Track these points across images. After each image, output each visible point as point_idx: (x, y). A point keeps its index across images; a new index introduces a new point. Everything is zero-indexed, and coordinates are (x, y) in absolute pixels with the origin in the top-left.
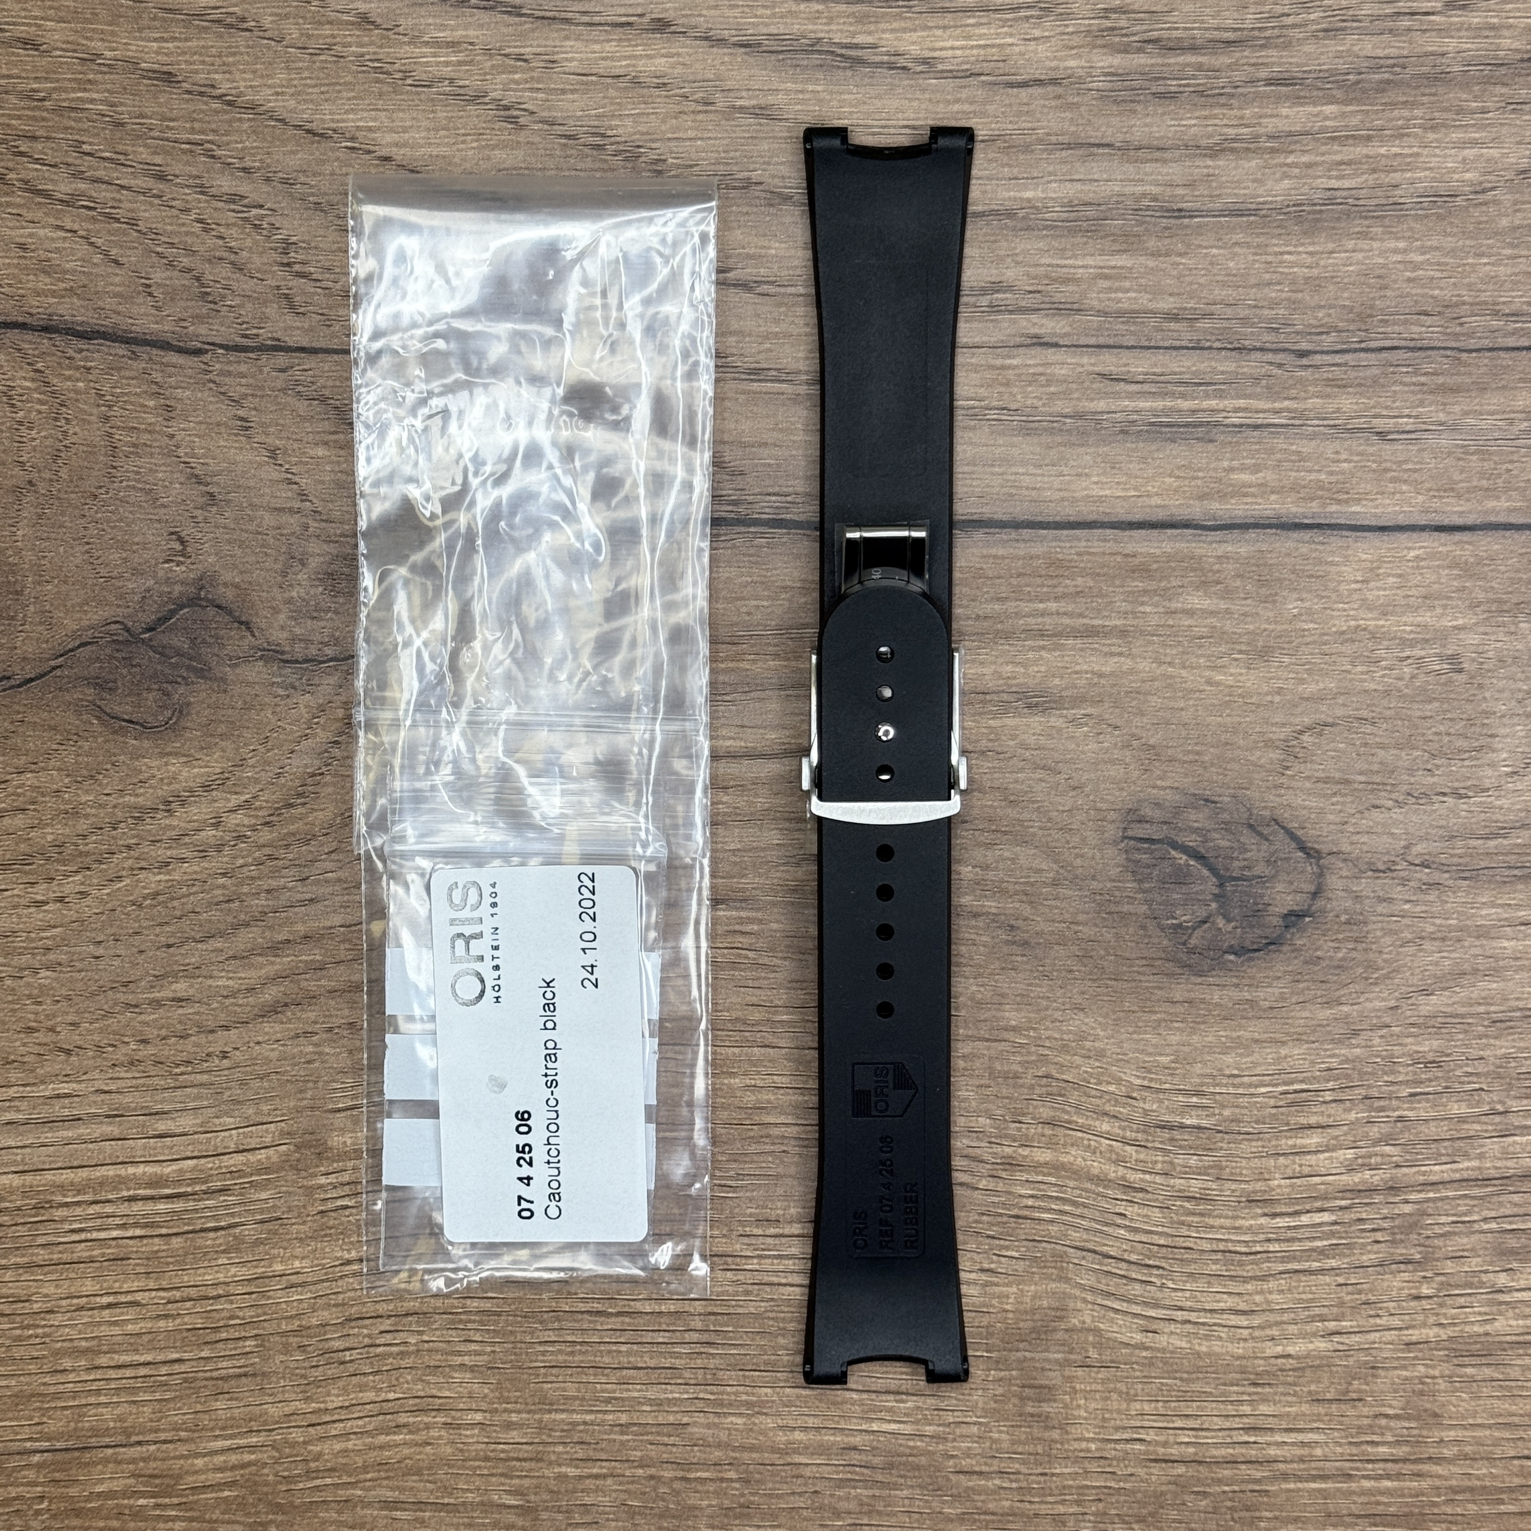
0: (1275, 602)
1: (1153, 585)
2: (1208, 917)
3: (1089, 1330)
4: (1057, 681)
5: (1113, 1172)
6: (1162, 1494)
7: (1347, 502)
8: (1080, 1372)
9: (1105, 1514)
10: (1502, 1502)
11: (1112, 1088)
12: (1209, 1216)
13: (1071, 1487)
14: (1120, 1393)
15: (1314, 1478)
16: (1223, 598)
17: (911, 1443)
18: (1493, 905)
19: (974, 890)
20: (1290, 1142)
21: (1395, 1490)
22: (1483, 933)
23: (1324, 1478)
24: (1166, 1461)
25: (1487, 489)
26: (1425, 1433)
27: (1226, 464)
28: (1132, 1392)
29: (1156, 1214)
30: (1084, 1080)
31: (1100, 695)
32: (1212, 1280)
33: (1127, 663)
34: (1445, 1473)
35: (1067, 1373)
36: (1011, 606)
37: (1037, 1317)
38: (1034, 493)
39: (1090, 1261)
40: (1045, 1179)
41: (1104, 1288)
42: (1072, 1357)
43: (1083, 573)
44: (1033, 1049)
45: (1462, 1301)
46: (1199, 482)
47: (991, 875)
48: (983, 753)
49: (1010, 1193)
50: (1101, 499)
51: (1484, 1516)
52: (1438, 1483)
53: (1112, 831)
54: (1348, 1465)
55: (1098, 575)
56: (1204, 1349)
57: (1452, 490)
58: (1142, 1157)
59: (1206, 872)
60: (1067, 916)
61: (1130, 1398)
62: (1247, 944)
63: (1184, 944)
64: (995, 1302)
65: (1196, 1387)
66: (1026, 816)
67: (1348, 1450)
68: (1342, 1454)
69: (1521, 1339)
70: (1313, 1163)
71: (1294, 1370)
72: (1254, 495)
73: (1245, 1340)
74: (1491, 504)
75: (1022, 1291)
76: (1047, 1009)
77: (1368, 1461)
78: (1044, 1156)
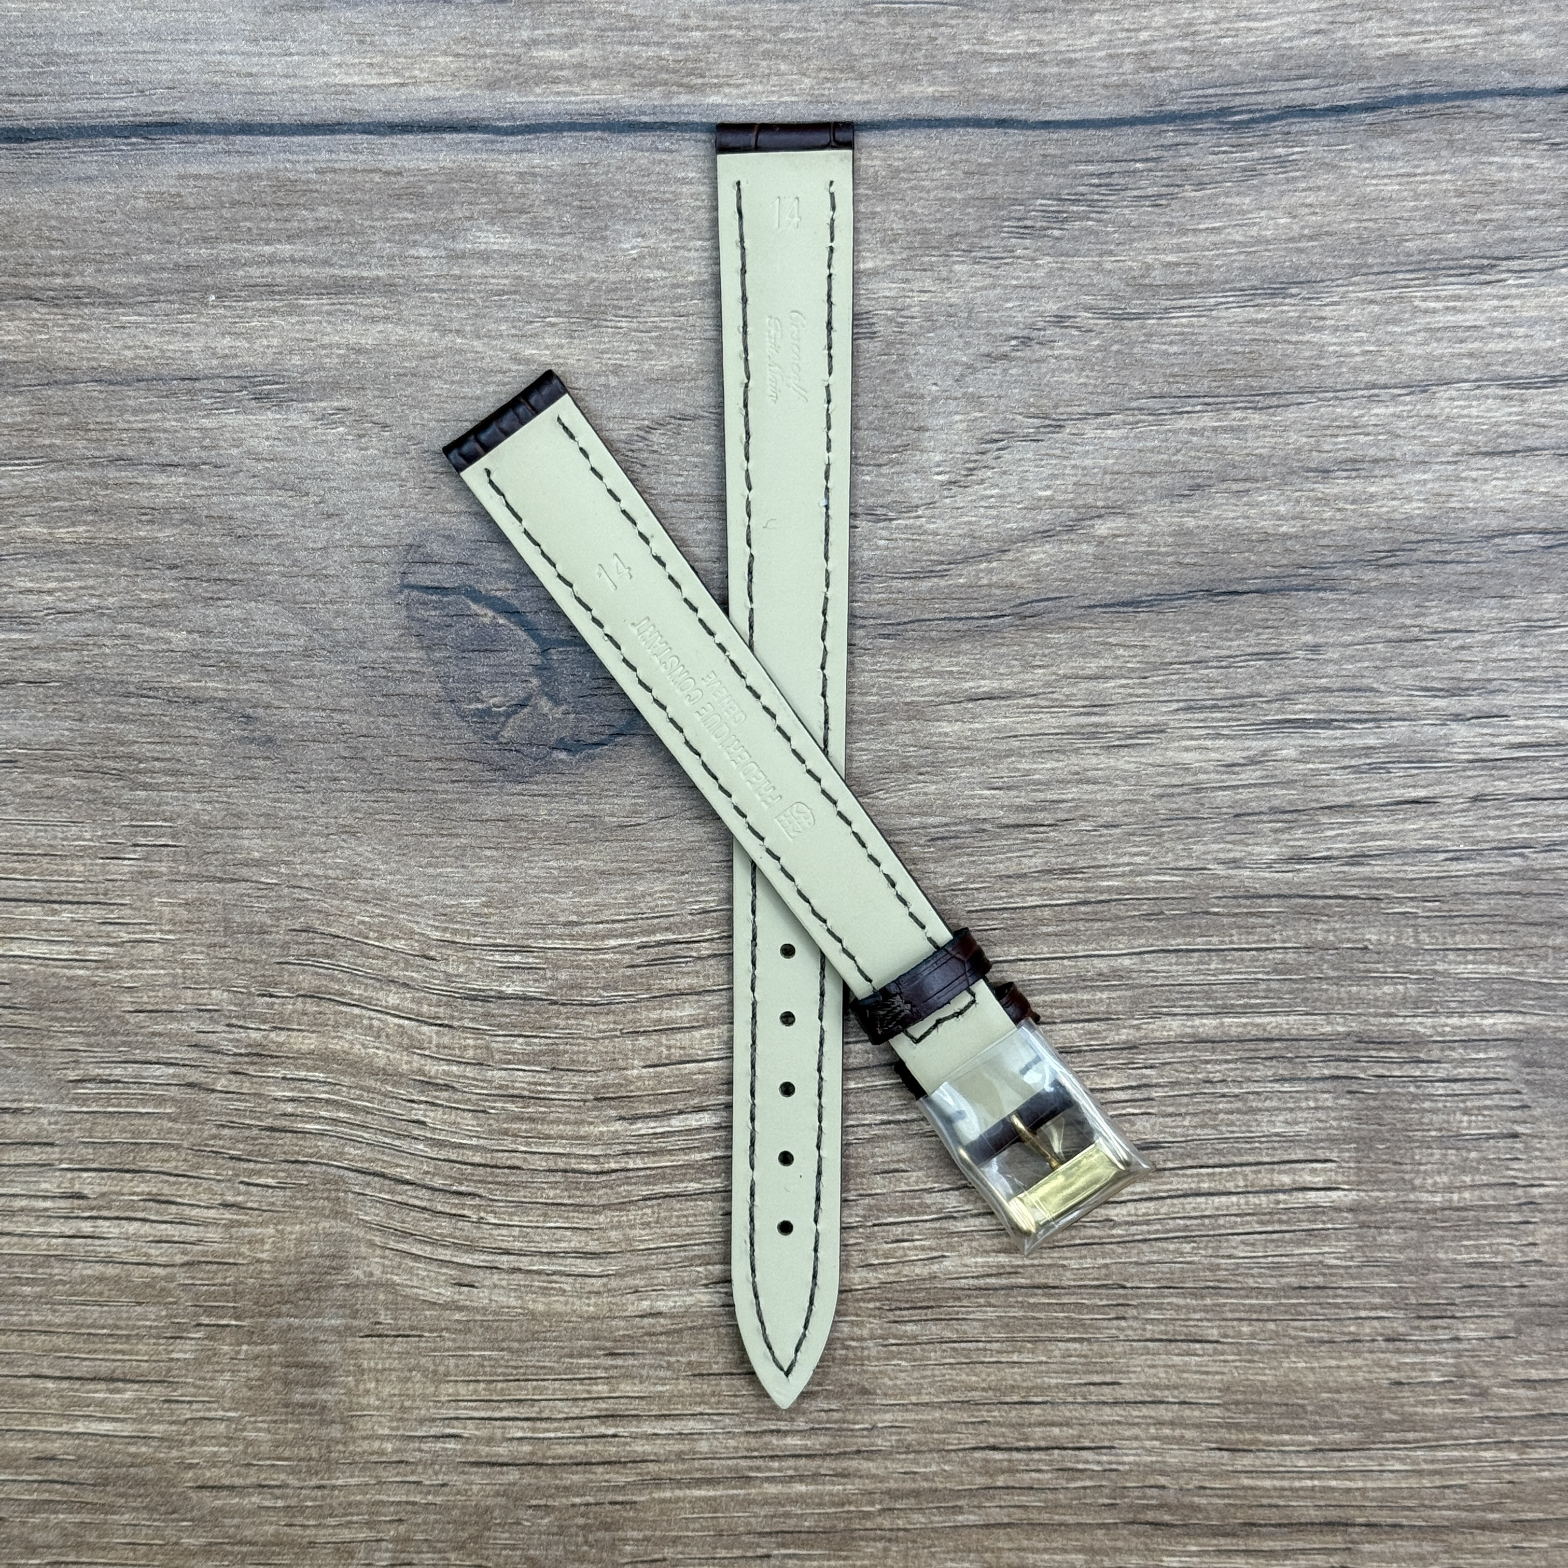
0: (604, 238)
1: (428, 216)
2: (529, 698)
3: (378, 1285)
4: (296, 360)
5: (405, 1062)
6: (487, 1509)
7: (701, 89)
8: (368, 1344)
9: (407, 1540)
10: (959, 1510)
11: (400, 945)
12: (543, 1120)
13: (360, 1503)
14: (424, 1371)
15: (698, 1483)
16: (531, 235)
17: (133, 1449)
18: (928, 673)
19: (191, 667)
20: (654, 1015)
21: (811, 1496)
22: (914, 712)
23: (711, 1482)
24: (493, 1464)
25: (902, 67)
26: (850, 1416)
27: (525, 35)
28: (442, 1369)
29: (468, 1122)
30: (360, 934)
31: (360, 378)
32: (551, 1211)
33: (397, 333)
34: (881, 1472)
35: (350, 1345)
36: (225, 250)
37: (305, 1268)
38: (248, 81)
39: (377, 1190)
40: (310, 1075)
41: (398, 1225)
42: (356, 1323)
43: (326, 199)
44: (286, 891)
45: (898, 1230)
46: (488, 62)
47: (215, 643)
48: (194, 467)
49: (259, 1095)
50: (347, 90)
51: (934, 1530)
52: (869, 1485)
53: (385, 578)
54: (743, 1463)
55: (349, 202)
56: (541, 1307)
57: (852, 69)
58: (446, 1040)
59: (522, 635)
60: (326, 700)
61: (438, 1378)
62: (585, 737)
63: (495, 738)
64: (245, 1249)
65: (531, 1360)
66: (260, 557)
67: (744, 1442)
68: (736, 1449)
69: (981, 1282)
70: (686, 1043)
71: (667, 1333)
72: (568, 82)
73: (598, 1293)
74: (907, 89)
75: (282, 1232)
76: (303, 834)
77: (772, 1457)
78: (310, 1042)
